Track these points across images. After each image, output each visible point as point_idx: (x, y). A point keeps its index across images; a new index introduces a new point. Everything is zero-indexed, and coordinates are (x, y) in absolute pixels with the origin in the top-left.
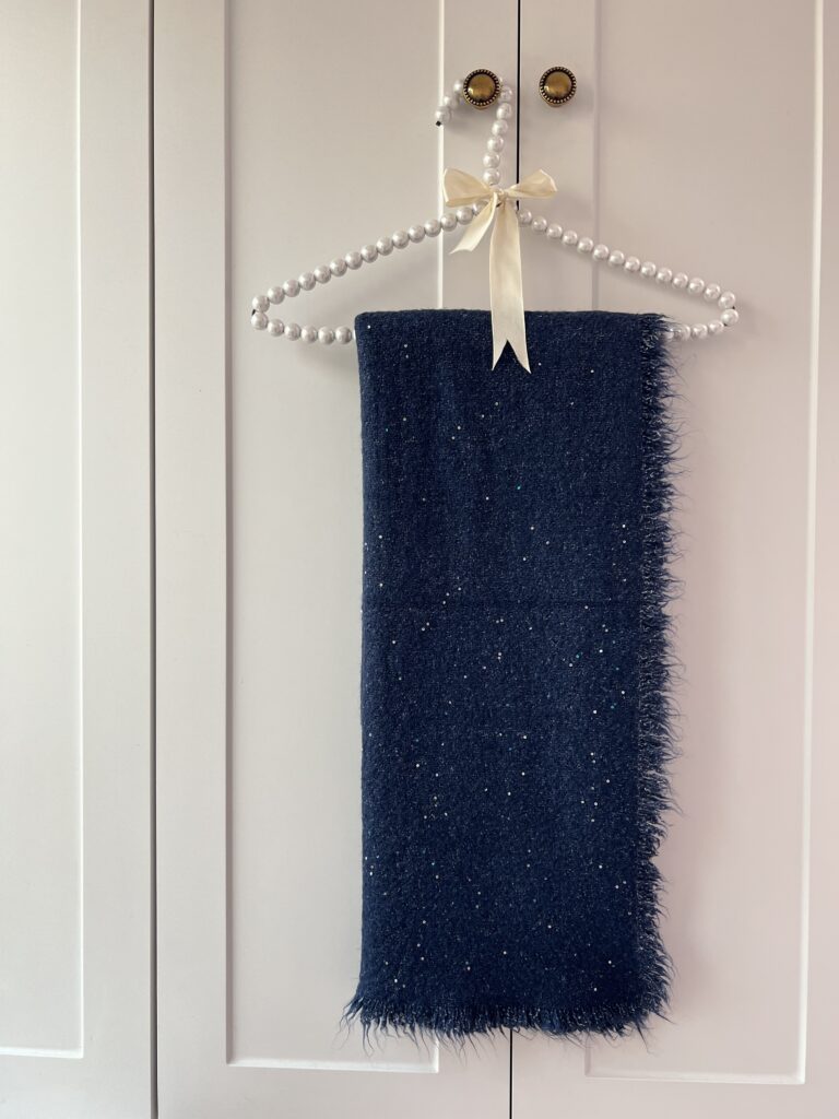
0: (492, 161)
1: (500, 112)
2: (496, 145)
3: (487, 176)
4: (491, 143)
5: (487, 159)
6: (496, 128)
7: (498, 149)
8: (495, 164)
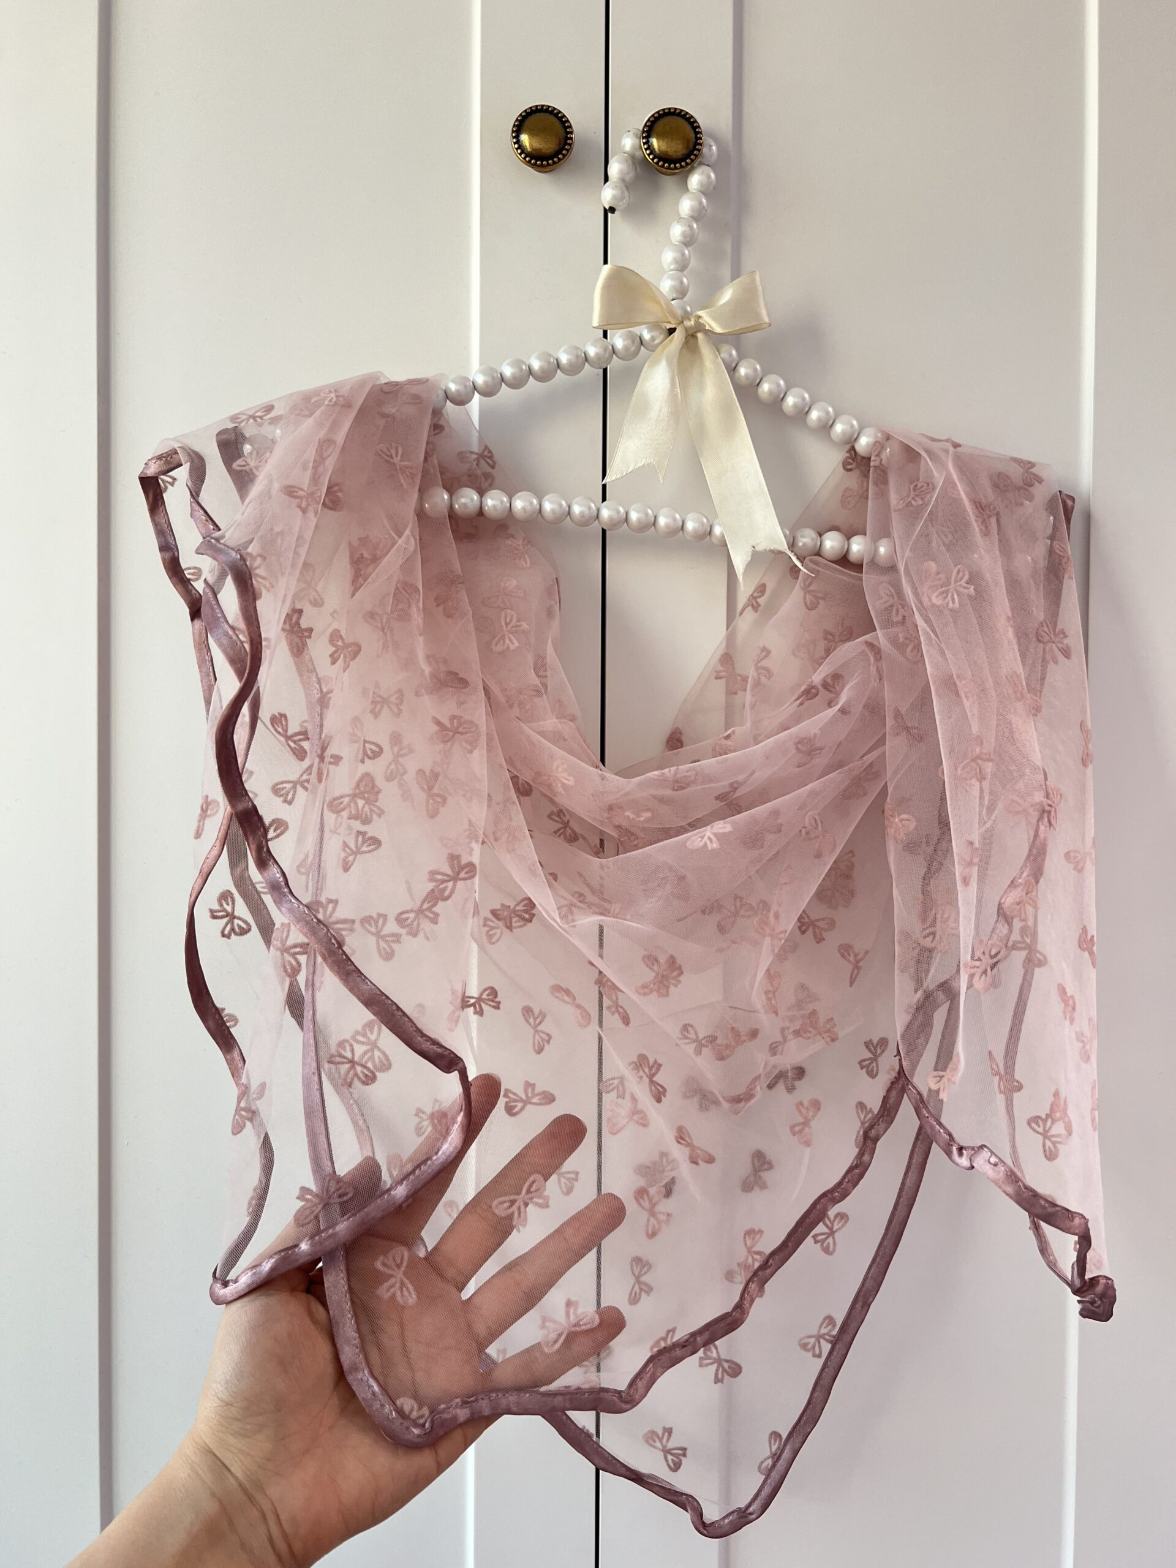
0: (676, 261)
1: (695, 180)
2: (684, 235)
3: (666, 286)
4: (677, 231)
5: (669, 257)
6: (686, 205)
7: (688, 241)
8: (682, 266)
